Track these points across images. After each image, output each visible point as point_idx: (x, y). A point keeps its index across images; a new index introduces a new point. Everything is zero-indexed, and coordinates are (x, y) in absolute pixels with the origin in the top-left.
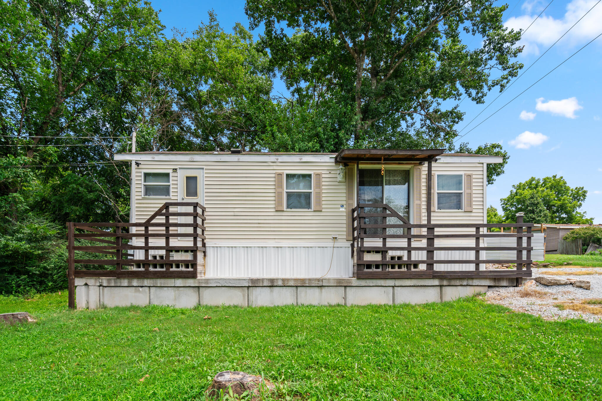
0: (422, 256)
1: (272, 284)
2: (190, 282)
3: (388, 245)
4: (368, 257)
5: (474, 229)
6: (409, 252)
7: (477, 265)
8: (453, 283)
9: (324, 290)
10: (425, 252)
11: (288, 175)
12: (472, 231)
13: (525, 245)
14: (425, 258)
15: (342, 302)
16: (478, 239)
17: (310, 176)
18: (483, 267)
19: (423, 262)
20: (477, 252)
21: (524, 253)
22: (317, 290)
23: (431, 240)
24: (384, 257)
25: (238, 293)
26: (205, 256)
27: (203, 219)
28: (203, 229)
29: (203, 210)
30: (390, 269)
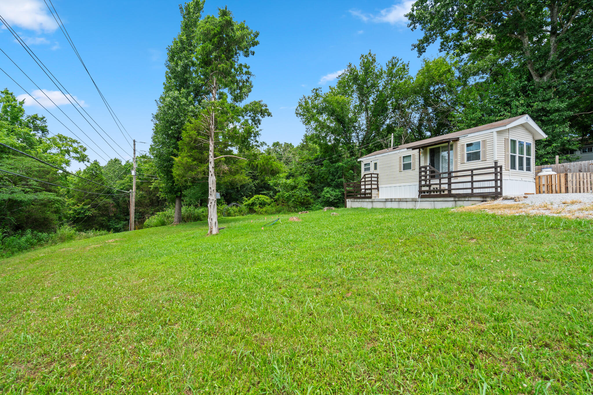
0: (446, 187)
1: (391, 201)
2: (370, 200)
3: (442, 182)
4: (424, 189)
5: (470, 172)
6: (440, 185)
7: (472, 190)
8: (461, 199)
9: (408, 203)
10: (447, 185)
11: (404, 157)
12: (469, 173)
13: (499, 178)
14: (447, 188)
15: (414, 208)
16: (472, 177)
17: (410, 156)
18: (475, 191)
19: (446, 190)
20: (472, 183)
21: (499, 182)
22: (405, 203)
23: (449, 179)
24: (430, 188)
25: (382, 203)
26: (378, 191)
27: (378, 178)
28: (377, 181)
29: (378, 174)
30: (432, 193)
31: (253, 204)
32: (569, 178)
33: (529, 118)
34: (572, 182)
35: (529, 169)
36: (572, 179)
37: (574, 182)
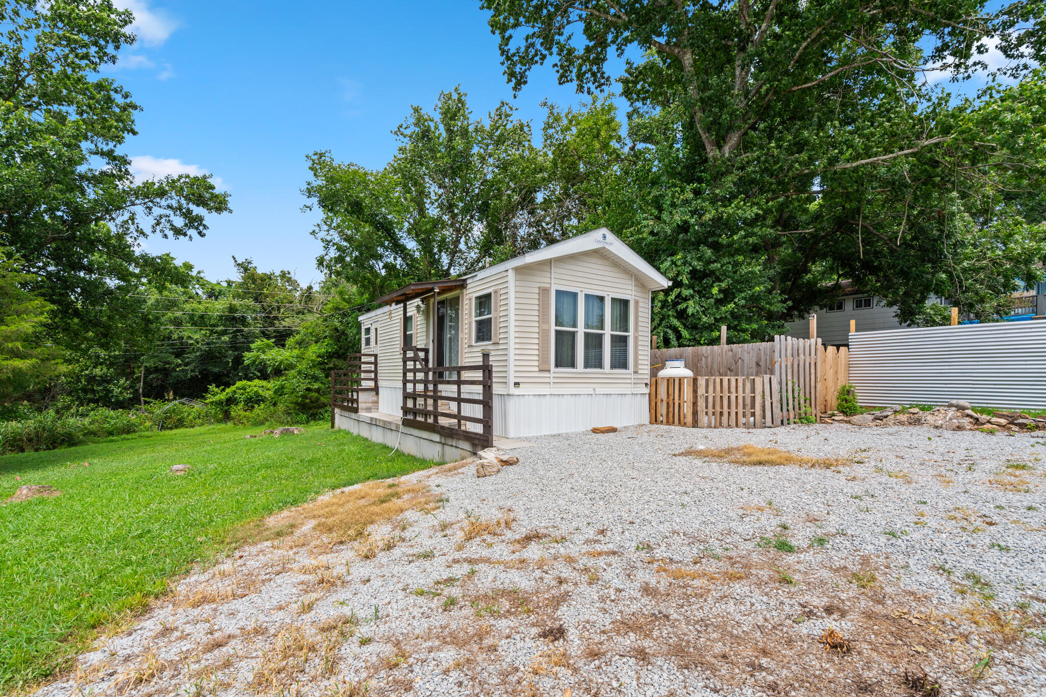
2: (356, 416)
6: (426, 400)
7: (459, 422)
8: (447, 440)
9: (393, 433)
14: (433, 408)
16: (459, 387)
19: (432, 413)
20: (459, 405)
22: (390, 432)
23: (435, 386)
24: (415, 405)
25: (368, 427)
26: (377, 394)
27: (376, 363)
28: (376, 372)
29: (376, 356)
30: (420, 419)
31: (231, 401)
32: (701, 391)
33: (611, 237)
34: (707, 398)
35: (620, 362)
36: (707, 392)
37: (710, 400)
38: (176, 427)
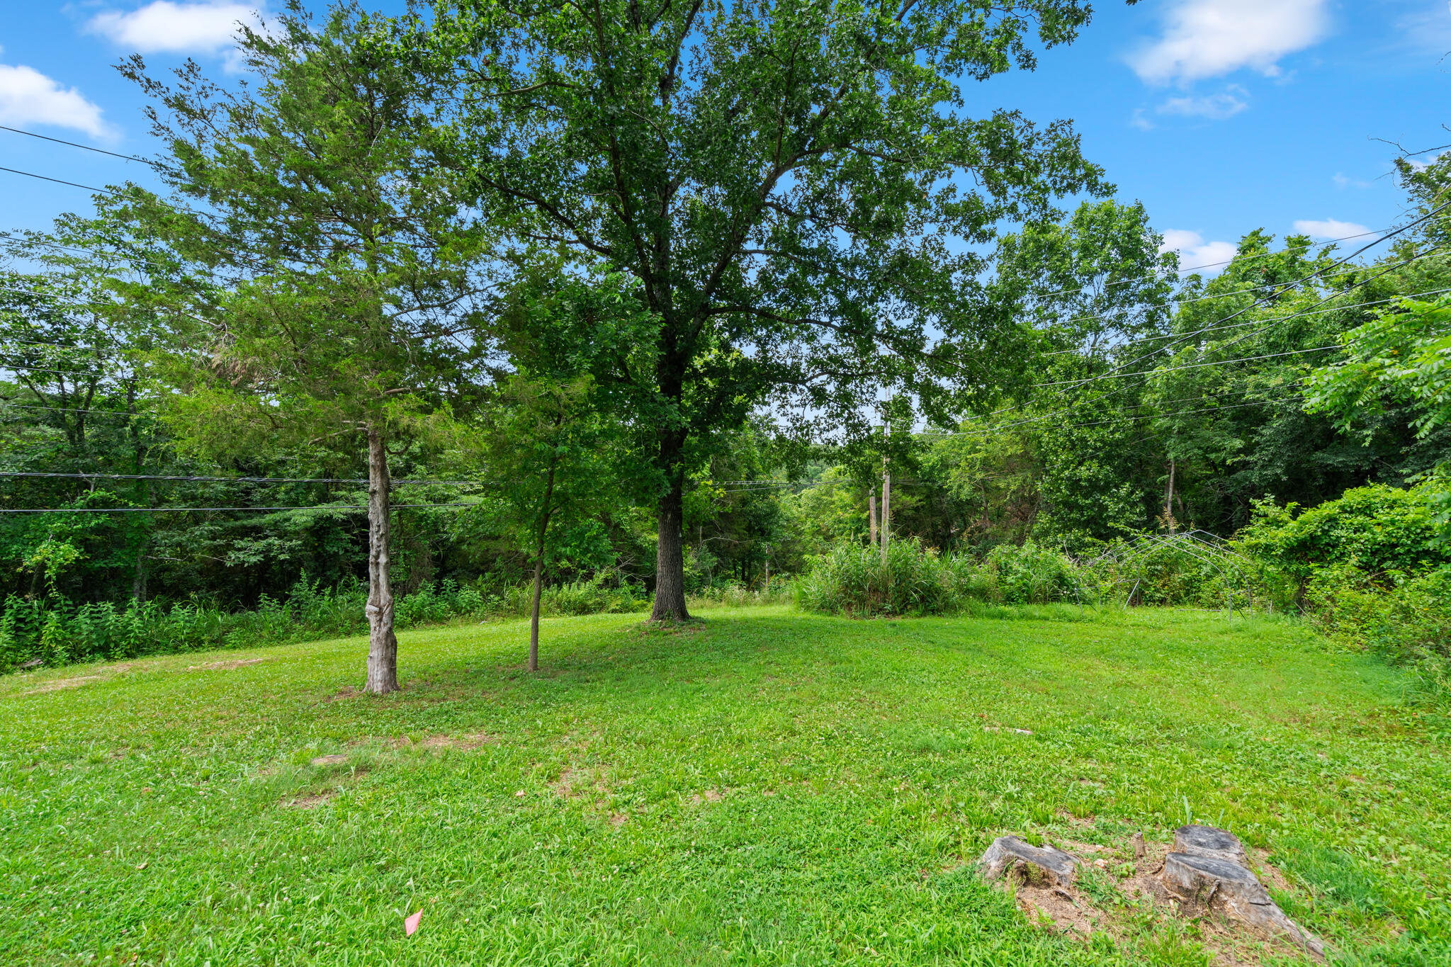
31: (1316, 550)
38: (1177, 600)
